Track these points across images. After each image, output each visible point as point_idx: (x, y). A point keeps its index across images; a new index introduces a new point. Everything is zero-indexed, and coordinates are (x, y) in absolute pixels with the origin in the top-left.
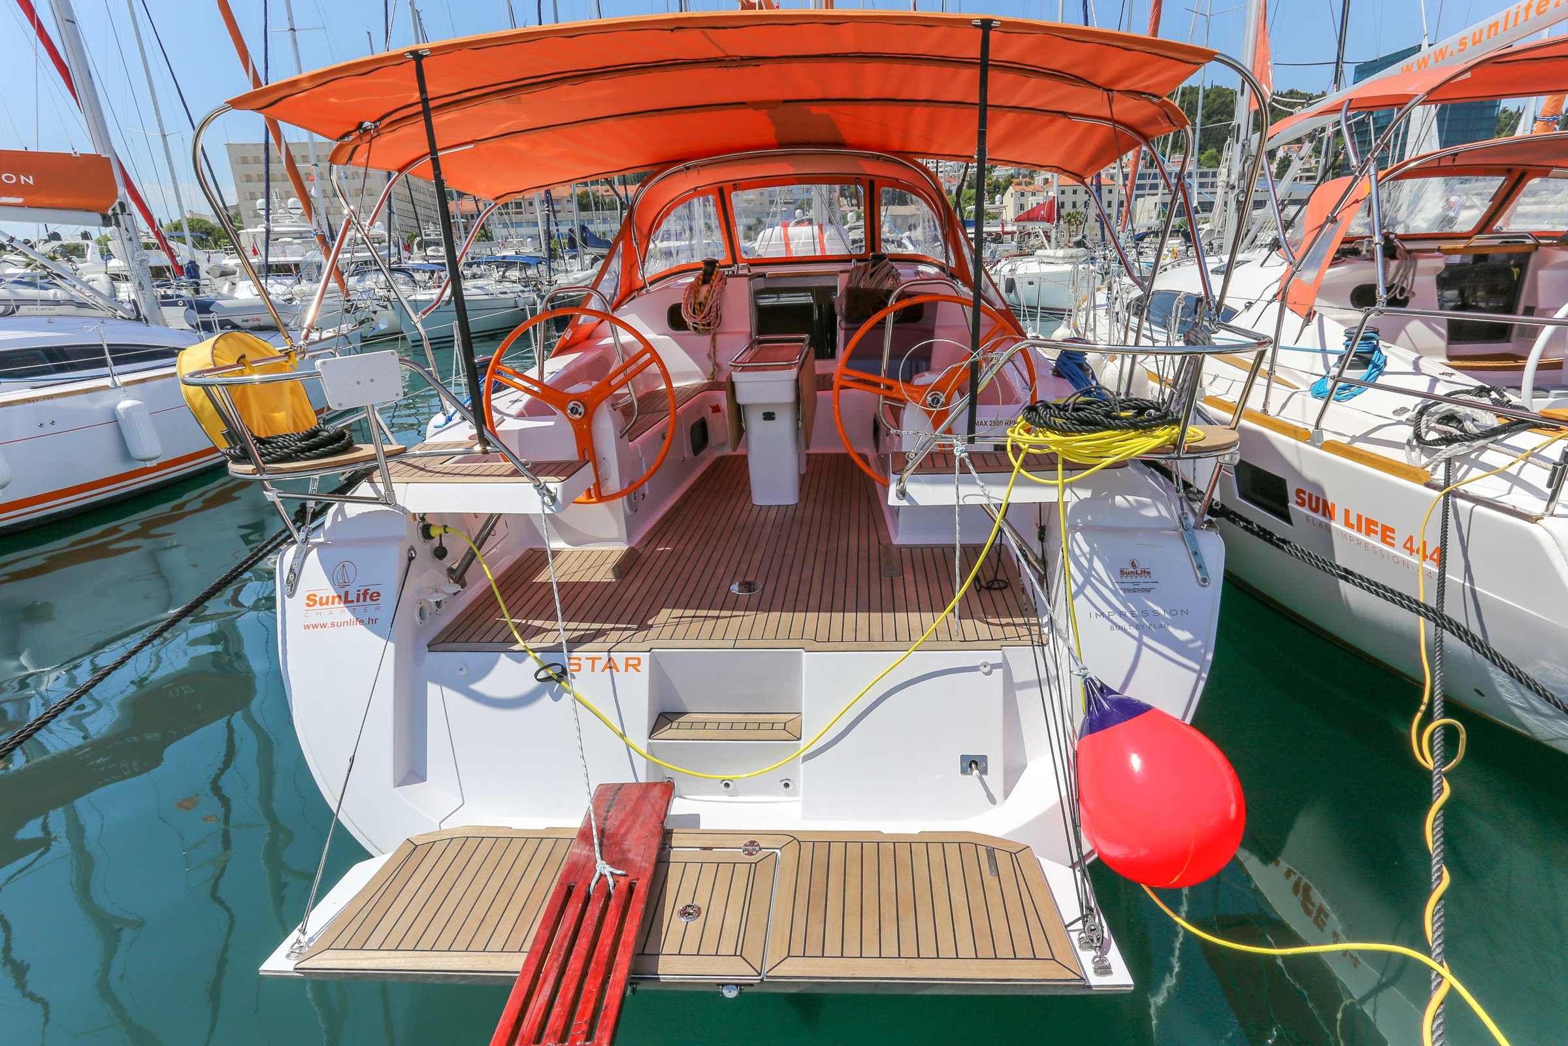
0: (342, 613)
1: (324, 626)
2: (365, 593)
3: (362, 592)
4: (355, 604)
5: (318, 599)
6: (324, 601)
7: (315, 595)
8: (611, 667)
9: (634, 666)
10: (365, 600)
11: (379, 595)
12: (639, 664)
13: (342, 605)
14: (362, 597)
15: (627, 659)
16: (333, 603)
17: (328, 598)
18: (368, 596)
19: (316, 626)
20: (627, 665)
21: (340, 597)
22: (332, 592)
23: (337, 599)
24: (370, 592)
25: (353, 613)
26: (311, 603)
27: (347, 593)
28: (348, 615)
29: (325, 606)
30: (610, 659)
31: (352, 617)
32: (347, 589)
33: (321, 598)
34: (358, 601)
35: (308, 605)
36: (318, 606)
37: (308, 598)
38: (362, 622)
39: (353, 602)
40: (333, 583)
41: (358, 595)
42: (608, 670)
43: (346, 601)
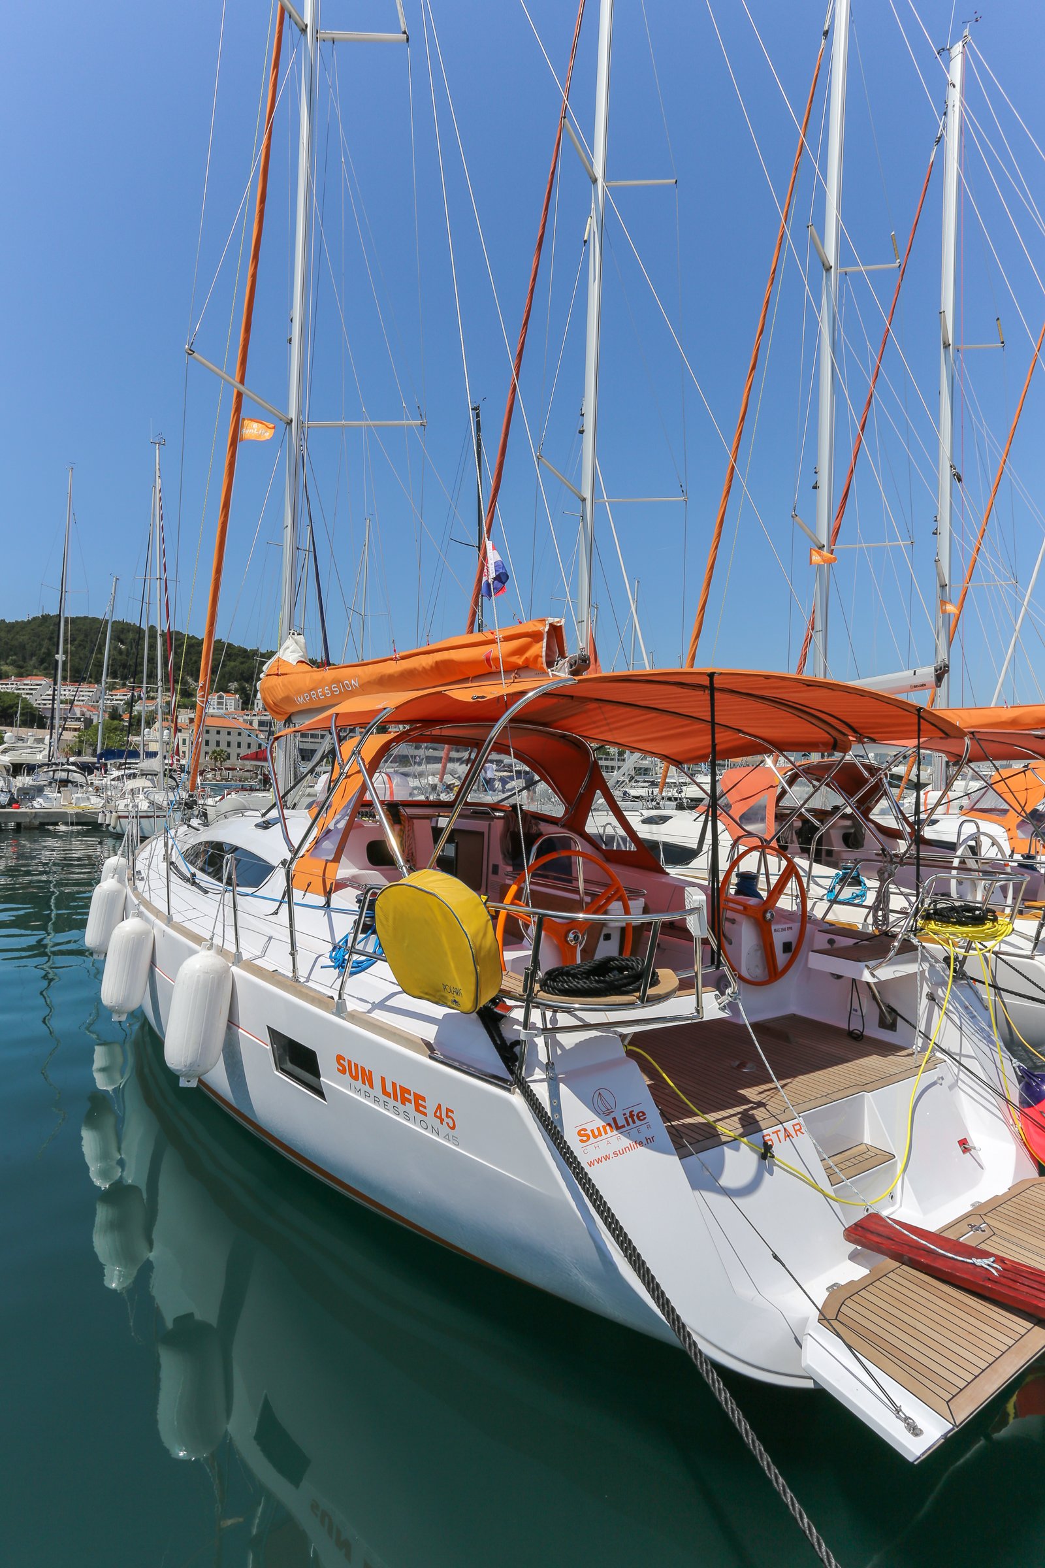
0: (618, 1141)
1: (607, 1157)
2: (632, 1115)
3: (628, 1115)
4: (627, 1128)
5: (589, 1132)
6: (597, 1134)
7: (585, 1130)
8: (788, 1136)
9: (799, 1130)
10: (634, 1122)
11: (644, 1114)
12: (801, 1128)
13: (615, 1132)
14: (630, 1120)
15: (793, 1126)
16: (606, 1133)
17: (598, 1129)
18: (635, 1117)
19: (599, 1161)
20: (796, 1131)
21: (609, 1125)
22: (600, 1123)
23: (608, 1128)
24: (635, 1113)
25: (629, 1137)
26: (585, 1138)
27: (614, 1119)
28: (625, 1142)
29: (599, 1138)
30: (785, 1129)
31: (631, 1142)
32: (613, 1115)
33: (592, 1131)
34: (628, 1124)
35: (582, 1141)
36: (592, 1140)
37: (579, 1133)
38: (641, 1144)
39: (624, 1126)
40: (597, 1113)
41: (626, 1119)
42: (787, 1138)
43: (618, 1128)
